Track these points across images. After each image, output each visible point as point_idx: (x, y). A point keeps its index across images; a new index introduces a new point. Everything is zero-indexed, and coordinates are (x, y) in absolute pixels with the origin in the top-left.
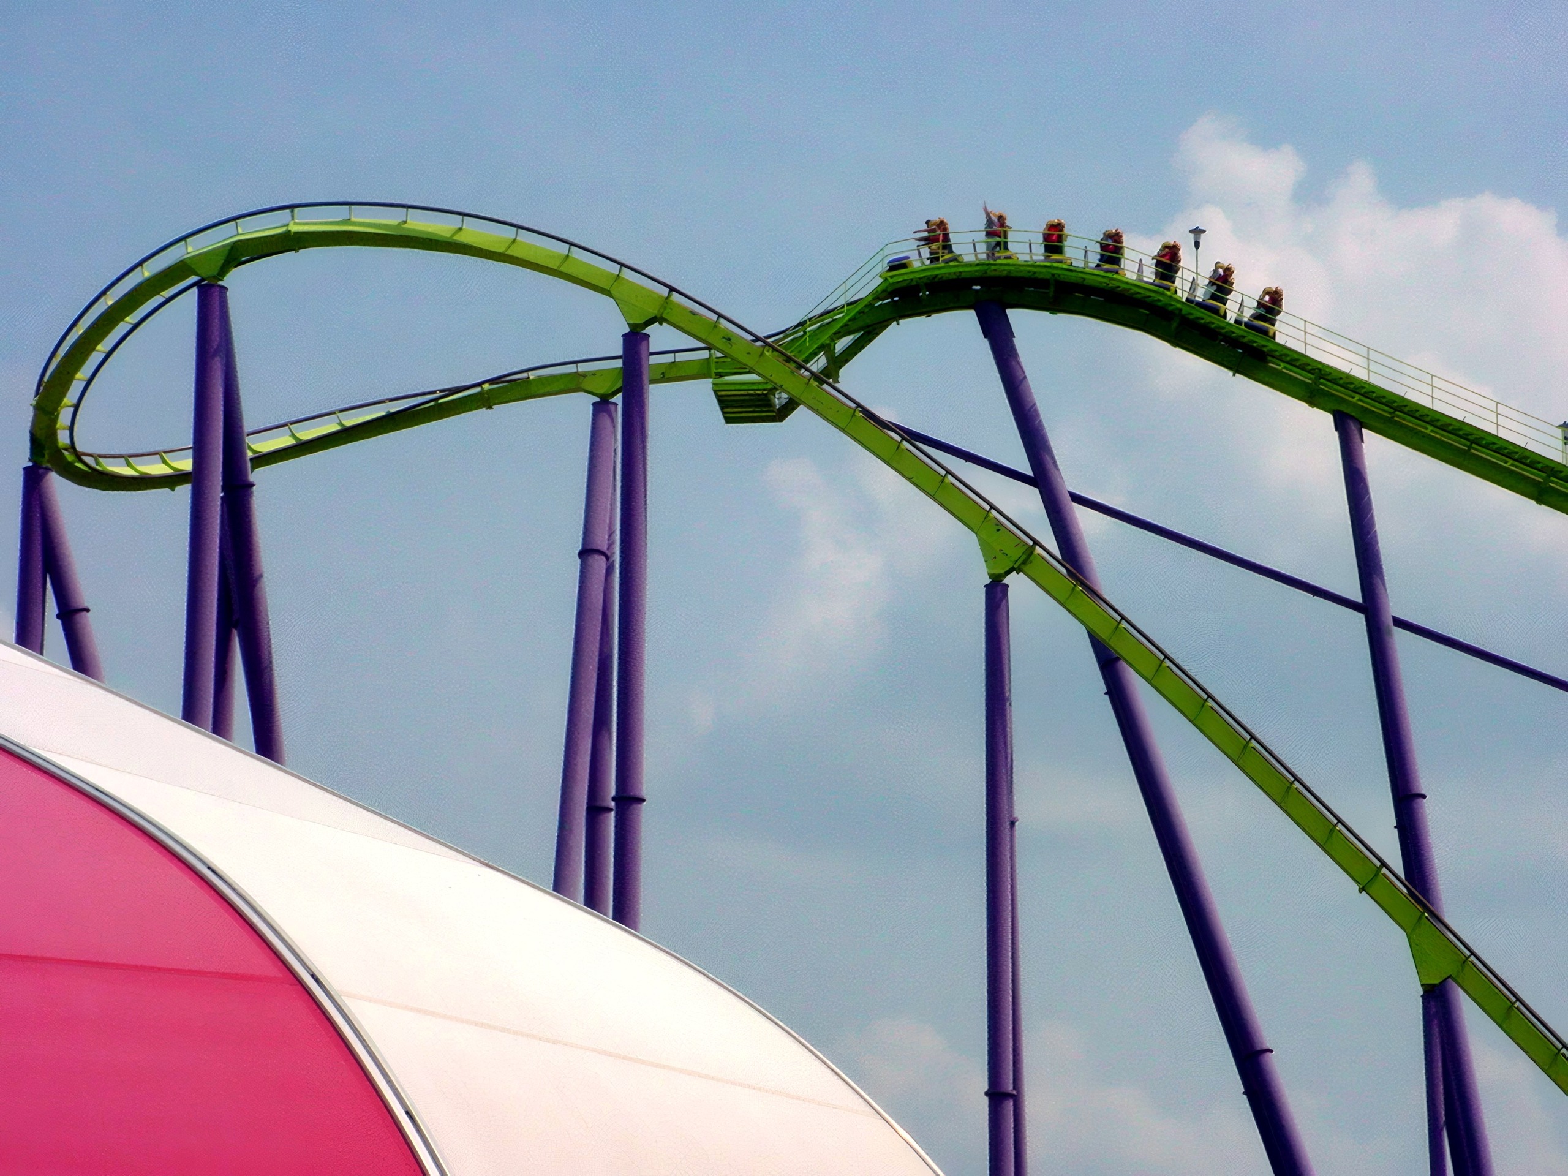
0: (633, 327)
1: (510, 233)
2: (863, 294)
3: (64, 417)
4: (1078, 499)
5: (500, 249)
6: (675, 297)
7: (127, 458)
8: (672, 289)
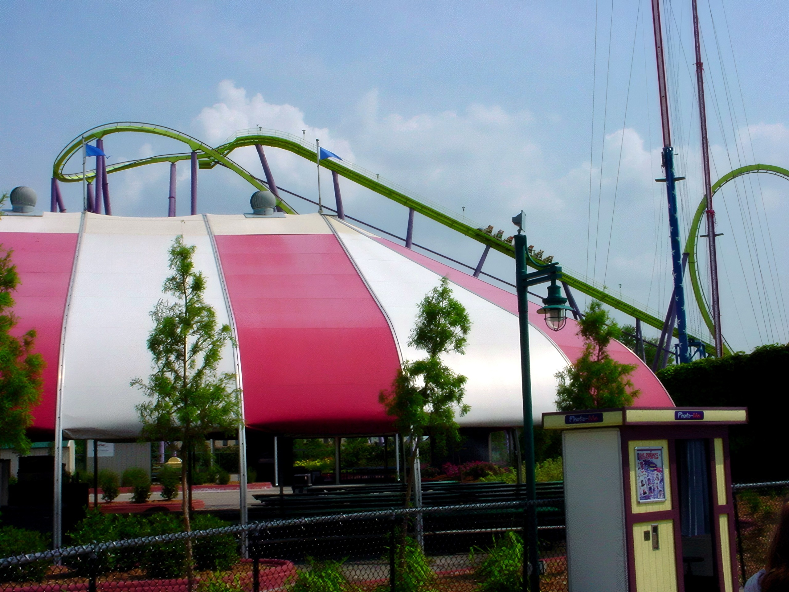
0: (194, 151)
1: (166, 129)
2: (232, 141)
3: (61, 167)
4: (278, 188)
5: (164, 133)
6: (203, 145)
7: (69, 175)
8: (202, 143)
